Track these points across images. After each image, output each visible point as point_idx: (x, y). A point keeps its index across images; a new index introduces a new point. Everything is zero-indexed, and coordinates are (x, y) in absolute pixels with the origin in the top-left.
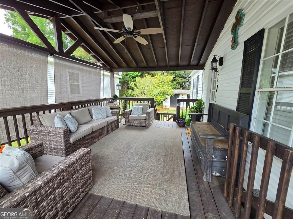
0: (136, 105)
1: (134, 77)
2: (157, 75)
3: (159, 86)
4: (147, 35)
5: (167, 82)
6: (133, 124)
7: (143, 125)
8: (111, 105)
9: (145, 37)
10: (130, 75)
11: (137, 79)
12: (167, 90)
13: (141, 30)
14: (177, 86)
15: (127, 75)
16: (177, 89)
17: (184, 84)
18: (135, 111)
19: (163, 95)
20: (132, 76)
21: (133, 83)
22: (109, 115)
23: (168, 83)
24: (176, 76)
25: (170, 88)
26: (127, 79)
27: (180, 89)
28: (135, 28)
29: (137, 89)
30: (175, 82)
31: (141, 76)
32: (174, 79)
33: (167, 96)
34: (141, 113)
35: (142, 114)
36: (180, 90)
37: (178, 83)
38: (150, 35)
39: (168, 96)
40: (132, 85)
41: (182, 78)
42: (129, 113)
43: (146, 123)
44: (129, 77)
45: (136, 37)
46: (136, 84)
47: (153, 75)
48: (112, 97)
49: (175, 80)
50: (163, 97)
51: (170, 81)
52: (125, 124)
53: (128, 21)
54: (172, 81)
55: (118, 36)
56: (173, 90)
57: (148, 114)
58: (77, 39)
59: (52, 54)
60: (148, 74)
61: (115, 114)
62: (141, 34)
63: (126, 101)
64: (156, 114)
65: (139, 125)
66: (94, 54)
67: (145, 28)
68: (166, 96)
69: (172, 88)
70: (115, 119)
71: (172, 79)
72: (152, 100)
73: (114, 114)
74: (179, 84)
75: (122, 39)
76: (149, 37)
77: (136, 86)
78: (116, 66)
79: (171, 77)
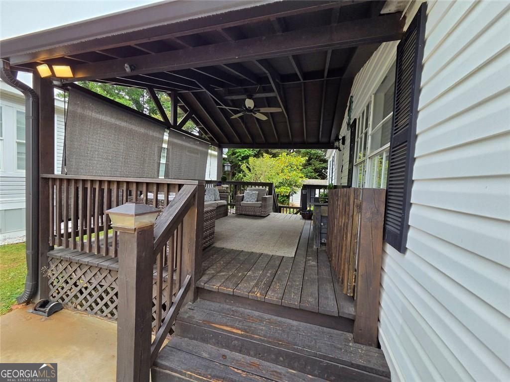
0: (250, 190)
1: (246, 158)
2: (280, 155)
3: (282, 172)
4: (267, 113)
5: (297, 166)
6: (245, 213)
7: (258, 214)
8: (219, 187)
9: (265, 114)
10: (239, 154)
11: (251, 159)
12: (296, 179)
13: (260, 109)
14: (313, 174)
15: (234, 154)
16: (313, 178)
17: (323, 170)
18: (249, 197)
19: (290, 185)
20: (242, 155)
21: (245, 164)
22: (216, 199)
23: (298, 168)
24: (310, 159)
25: (300, 175)
26: (234, 161)
27: (317, 178)
28: (255, 106)
29: (250, 174)
30: (310, 168)
31: (256, 156)
32: (308, 163)
33: (295, 188)
34: (256, 199)
35: (257, 201)
36: (317, 180)
37: (314, 170)
38: (271, 113)
39: (297, 188)
40: (244, 167)
41: (320, 161)
42: (241, 198)
43: (261, 211)
44: (237, 157)
45: (255, 114)
46: (249, 166)
47: (275, 156)
48: (220, 180)
49: (310, 164)
50: (288, 188)
51: (300, 165)
52: (235, 213)
53: (249, 103)
54: (305, 166)
55: (236, 112)
56: (304, 179)
57: (265, 200)
58: (188, 111)
59: (168, 128)
60: (267, 152)
61: (225, 198)
62: (261, 111)
63: (236, 186)
64: (276, 207)
65: (252, 213)
66: (203, 126)
67: (265, 107)
68: (293, 187)
69: (303, 175)
70: (224, 204)
71: (304, 162)
72: (270, 185)
73: (223, 197)
74: (316, 170)
75: (241, 114)
76: (270, 114)
77: (250, 170)
78: (226, 140)
79: (303, 160)
